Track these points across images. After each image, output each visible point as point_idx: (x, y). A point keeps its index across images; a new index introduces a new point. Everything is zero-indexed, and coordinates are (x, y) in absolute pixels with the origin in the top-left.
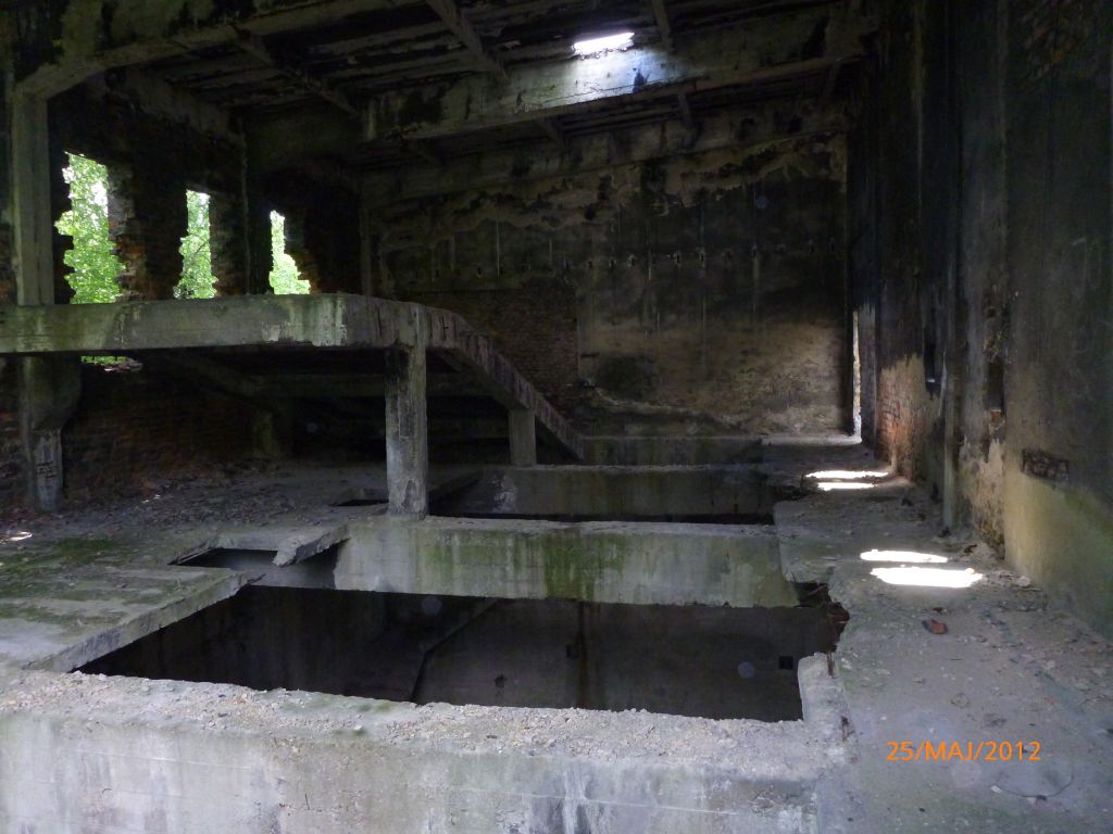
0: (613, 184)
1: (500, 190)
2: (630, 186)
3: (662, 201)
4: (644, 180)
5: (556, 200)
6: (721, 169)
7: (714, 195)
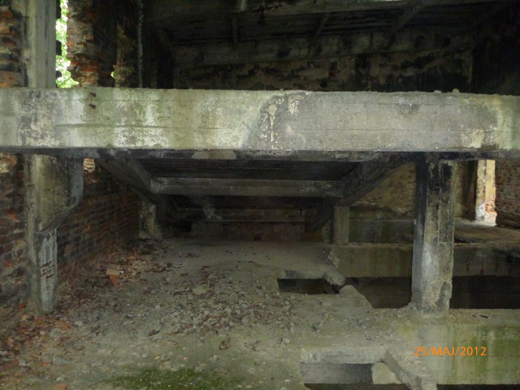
0: (338, 67)
1: (268, 65)
2: (348, 69)
3: (367, 79)
4: (357, 66)
5: (302, 74)
6: (402, 64)
7: (398, 78)
